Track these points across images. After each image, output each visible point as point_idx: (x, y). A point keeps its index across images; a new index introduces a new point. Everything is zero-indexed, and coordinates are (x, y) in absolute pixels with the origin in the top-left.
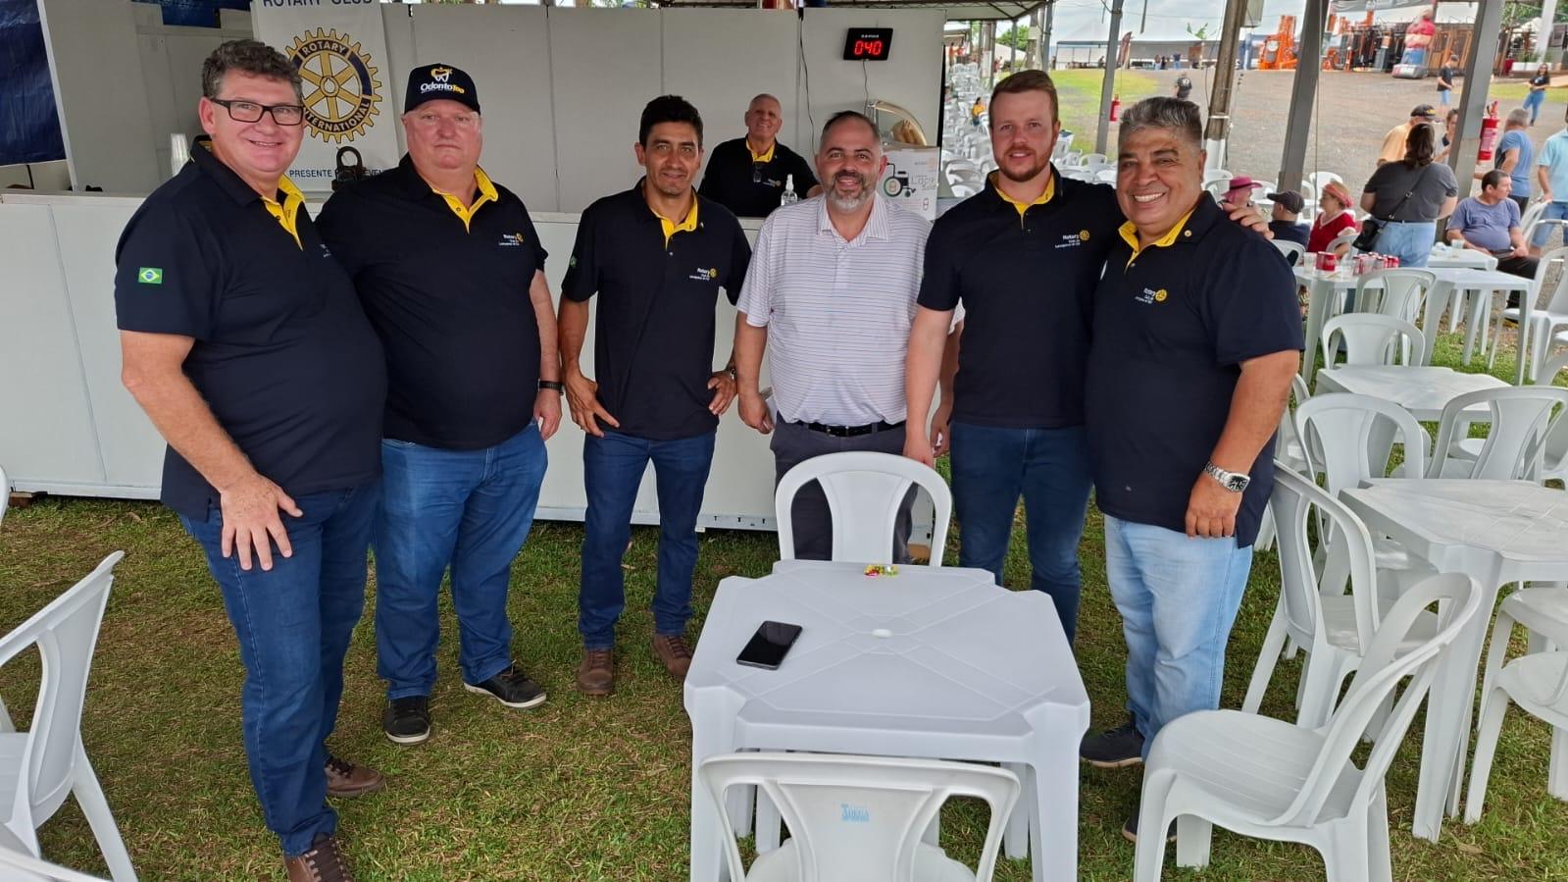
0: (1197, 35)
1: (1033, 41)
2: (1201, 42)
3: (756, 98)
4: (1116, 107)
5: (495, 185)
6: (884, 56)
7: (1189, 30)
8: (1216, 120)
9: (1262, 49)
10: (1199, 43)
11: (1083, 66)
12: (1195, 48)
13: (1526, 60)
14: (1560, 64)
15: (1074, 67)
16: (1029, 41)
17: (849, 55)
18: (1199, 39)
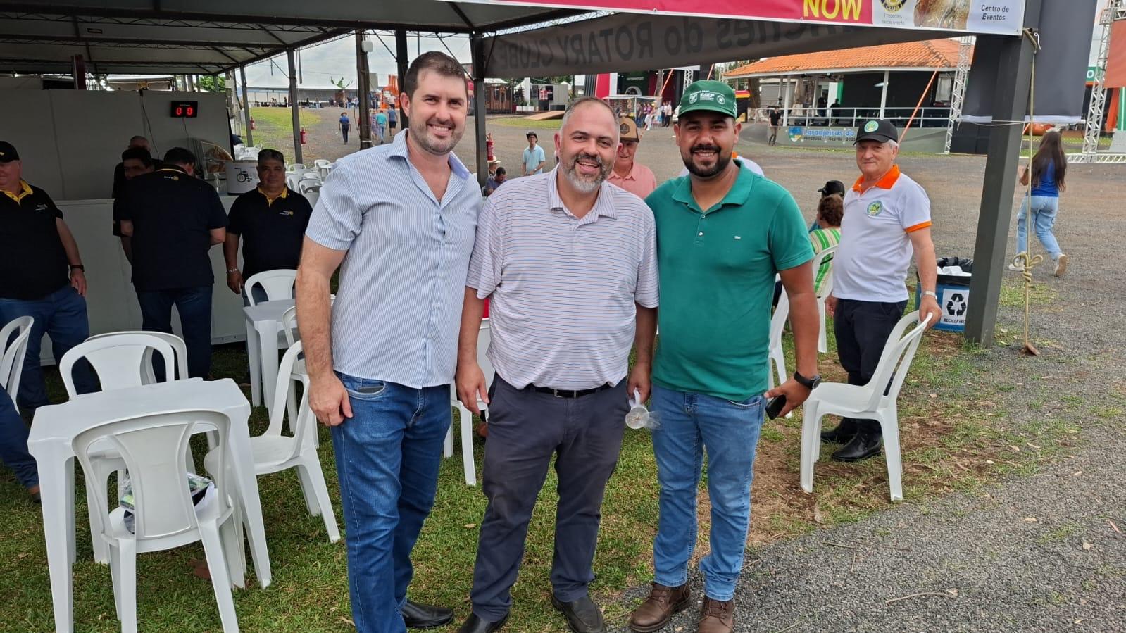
0: (338, 85)
1: (230, 89)
2: (342, 90)
3: (133, 138)
4: (304, 135)
5: (30, 186)
6: (194, 115)
7: (332, 82)
8: (366, 143)
9: (381, 96)
10: (340, 91)
11: (265, 105)
12: (339, 94)
13: (522, 105)
14: (537, 107)
15: (258, 105)
16: (227, 89)
17: (173, 114)
18: (340, 88)
